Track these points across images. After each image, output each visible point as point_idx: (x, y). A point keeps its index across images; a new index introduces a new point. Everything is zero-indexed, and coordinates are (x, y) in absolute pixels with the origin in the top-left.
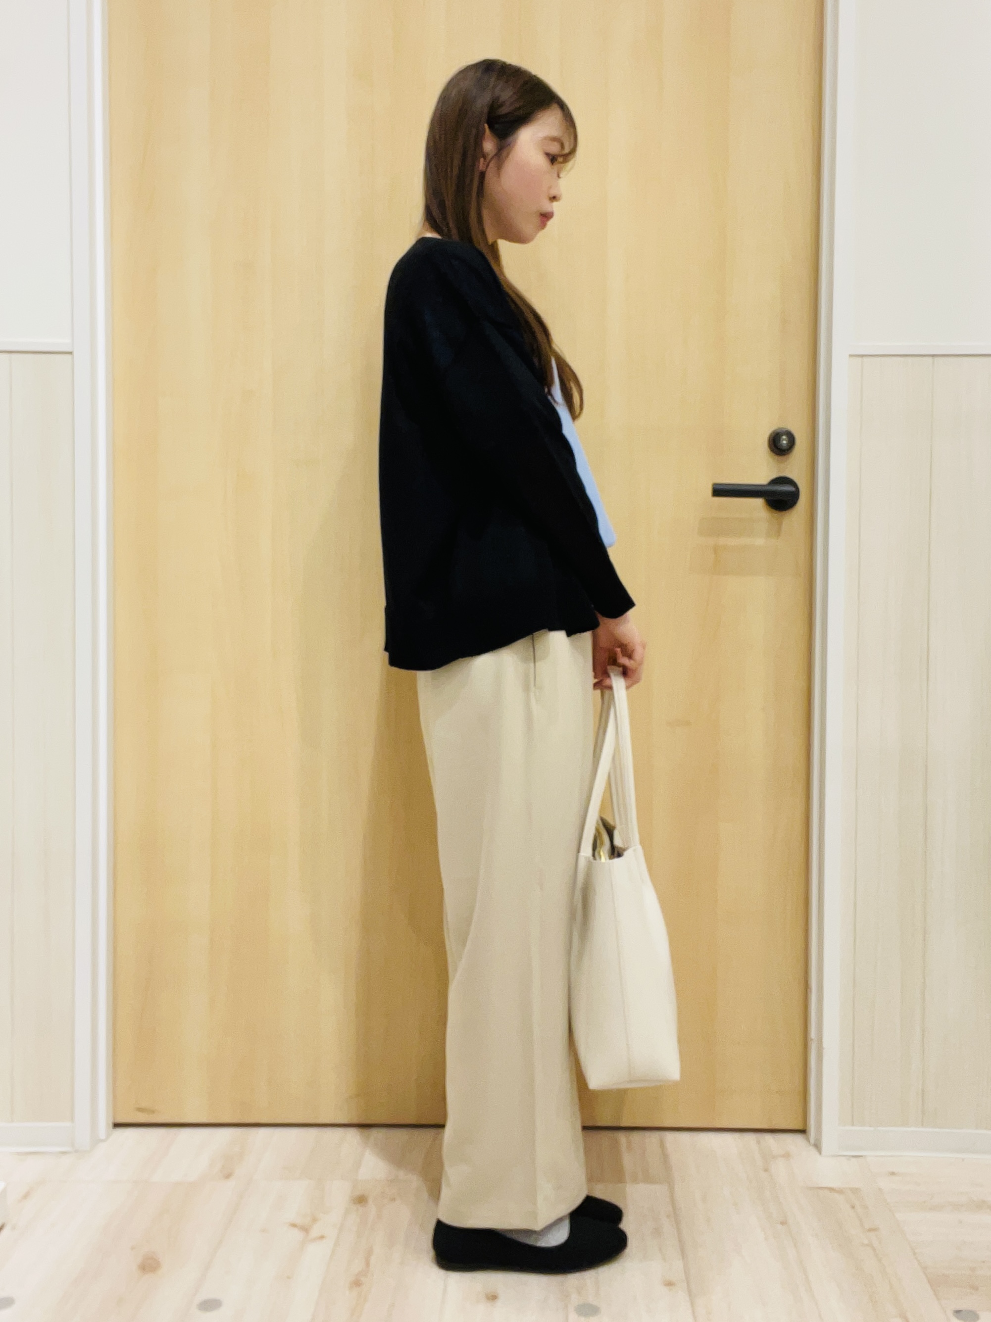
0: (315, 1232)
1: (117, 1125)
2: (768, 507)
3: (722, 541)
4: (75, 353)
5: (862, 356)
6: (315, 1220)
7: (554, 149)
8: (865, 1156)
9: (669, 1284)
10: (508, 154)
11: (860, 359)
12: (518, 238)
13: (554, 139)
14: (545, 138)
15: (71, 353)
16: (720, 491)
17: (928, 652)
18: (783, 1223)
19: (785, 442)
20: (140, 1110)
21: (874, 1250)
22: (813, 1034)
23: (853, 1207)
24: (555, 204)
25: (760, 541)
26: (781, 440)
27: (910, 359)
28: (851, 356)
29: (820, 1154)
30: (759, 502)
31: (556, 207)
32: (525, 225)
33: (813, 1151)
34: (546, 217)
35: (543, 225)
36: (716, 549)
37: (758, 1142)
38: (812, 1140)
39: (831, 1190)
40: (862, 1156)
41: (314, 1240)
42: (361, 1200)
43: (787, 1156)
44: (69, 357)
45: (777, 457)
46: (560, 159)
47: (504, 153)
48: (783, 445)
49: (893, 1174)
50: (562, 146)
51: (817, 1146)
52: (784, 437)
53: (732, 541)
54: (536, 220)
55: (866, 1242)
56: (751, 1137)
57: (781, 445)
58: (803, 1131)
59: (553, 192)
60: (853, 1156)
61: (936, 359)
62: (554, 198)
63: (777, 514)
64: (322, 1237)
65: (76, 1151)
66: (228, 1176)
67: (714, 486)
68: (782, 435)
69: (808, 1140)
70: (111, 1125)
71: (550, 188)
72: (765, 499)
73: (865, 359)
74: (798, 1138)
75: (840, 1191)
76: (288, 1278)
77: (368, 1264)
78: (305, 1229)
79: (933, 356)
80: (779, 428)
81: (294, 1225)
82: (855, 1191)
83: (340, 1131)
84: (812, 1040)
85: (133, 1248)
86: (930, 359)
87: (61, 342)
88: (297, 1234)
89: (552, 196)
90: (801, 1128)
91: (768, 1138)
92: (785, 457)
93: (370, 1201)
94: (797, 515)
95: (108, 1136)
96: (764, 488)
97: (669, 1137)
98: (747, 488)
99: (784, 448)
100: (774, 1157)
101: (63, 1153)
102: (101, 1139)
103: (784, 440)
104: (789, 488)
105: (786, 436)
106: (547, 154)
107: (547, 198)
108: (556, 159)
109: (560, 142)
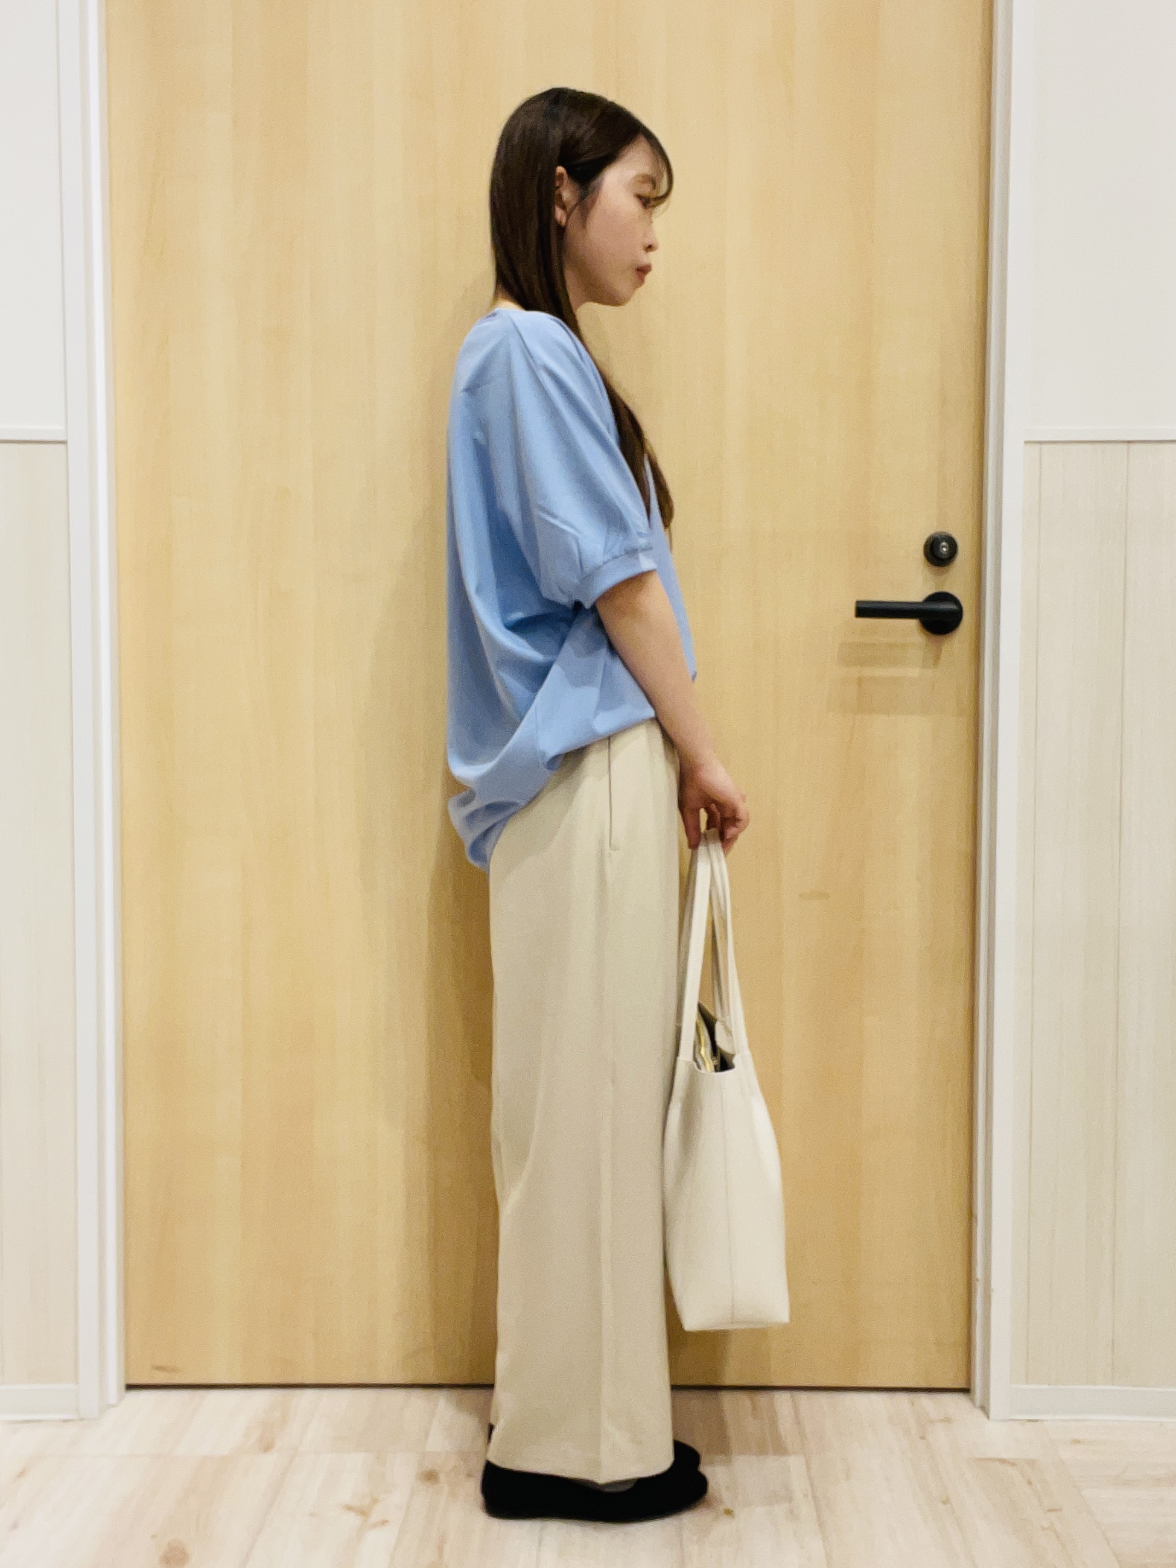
0: (374, 1518)
1: (130, 1387)
2: (925, 631)
3: (867, 672)
4: (69, 443)
5: (1041, 443)
6: (375, 1501)
7: (646, 189)
8: (1042, 1421)
10: (594, 202)
11: (1037, 446)
12: (612, 299)
13: (646, 179)
14: (636, 178)
15: (64, 442)
16: (865, 610)
18: (945, 1502)
19: (945, 549)
20: (159, 1368)
21: (1055, 1532)
22: (979, 1273)
23: (1030, 1483)
24: (651, 254)
25: (914, 672)
26: (948, 546)
27: (1108, 446)
28: (1026, 442)
29: (988, 1416)
30: (913, 624)
31: (652, 258)
32: (620, 284)
33: (979, 1412)
34: (642, 271)
35: (641, 281)
36: (860, 681)
37: (912, 1404)
38: (978, 1402)
39: (1003, 1461)
40: (1037, 1421)
41: (375, 1526)
42: (430, 1476)
43: (948, 1420)
44: (61, 447)
45: (935, 569)
46: (653, 203)
47: (588, 200)
48: (944, 553)
49: (1077, 1442)
50: (656, 187)
51: (985, 1409)
52: (944, 544)
53: (879, 672)
54: (631, 275)
55: (1046, 1524)
56: (903, 1398)
57: (941, 554)
58: (966, 1391)
59: (648, 242)
60: (1029, 1421)
61: (1132, 446)
62: (650, 248)
63: (935, 639)
64: (384, 1522)
65: (82, 1419)
66: (267, 1448)
67: (860, 605)
68: (942, 541)
69: (972, 1400)
70: (123, 1387)
71: (645, 235)
72: (920, 619)
73: (1045, 447)
74: (960, 1399)
75: (1013, 1464)
77: (441, 1553)
78: (363, 1512)
79: (1129, 442)
80: (939, 533)
81: (349, 1508)
82: (1032, 1463)
83: (399, 1395)
84: (977, 1280)
85: (153, 1537)
86: (1125, 446)
87: (52, 429)
88: (352, 1520)
89: (647, 245)
90: (963, 1385)
91: (924, 1399)
92: (947, 567)
93: (442, 1477)
94: (959, 641)
95: (121, 1399)
96: (919, 607)
97: (803, 1397)
98: (899, 606)
99: (944, 557)
100: (932, 1422)
101: (65, 1421)
102: (111, 1403)
103: (944, 547)
104: (950, 606)
105: (946, 541)
106: (639, 197)
107: (642, 248)
108: (648, 202)
109: (653, 182)
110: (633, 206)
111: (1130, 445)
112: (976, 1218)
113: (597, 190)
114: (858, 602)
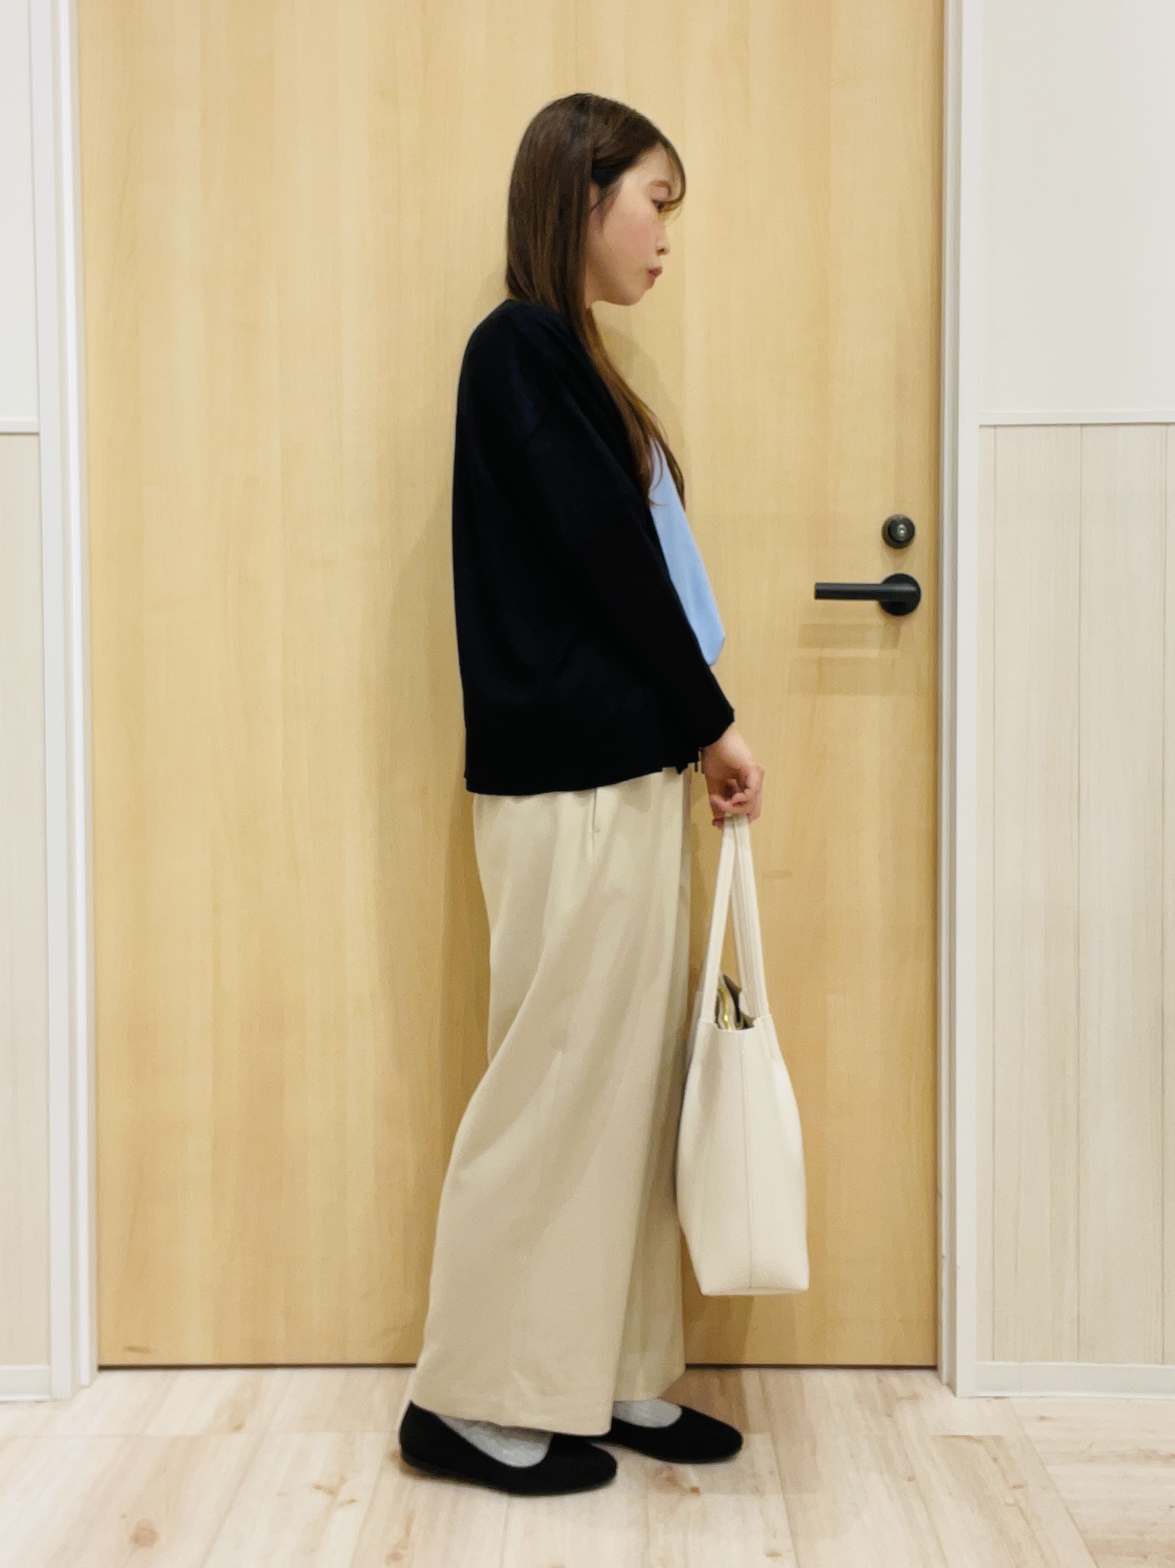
0: (344, 1495)
1: (102, 1368)
2: (883, 611)
3: (828, 653)
4: (42, 434)
5: (995, 426)
6: (343, 1480)
7: (661, 194)
8: (1008, 1398)
9: (773, 1554)
10: (612, 203)
11: (992, 430)
12: (624, 300)
13: (662, 184)
14: (652, 183)
15: (37, 434)
16: (824, 593)
17: (1079, 784)
18: (911, 1479)
19: (902, 532)
20: (131, 1349)
21: (1020, 1508)
22: (945, 1251)
23: (995, 1460)
24: (662, 257)
25: (873, 653)
26: (906, 529)
27: (1053, 429)
28: (981, 426)
29: (954, 1393)
30: (872, 605)
32: (629, 282)
33: (945, 1390)
34: (654, 273)
35: (651, 283)
36: (820, 662)
37: (880, 1381)
38: (945, 1379)
39: (968, 1438)
40: (1003, 1398)
41: (342, 1504)
43: (914, 1397)
44: (34, 438)
45: (892, 550)
46: (666, 207)
47: (607, 201)
48: (901, 536)
49: (1043, 1418)
50: (670, 192)
51: (952, 1386)
52: (902, 526)
53: (839, 654)
54: (644, 276)
55: (1010, 1500)
56: (871, 1375)
57: (898, 535)
58: (934, 1368)
59: (661, 245)
60: (996, 1398)
62: (662, 251)
63: (894, 619)
64: (353, 1501)
65: (55, 1400)
66: (238, 1428)
67: (819, 588)
68: (900, 523)
69: (940, 1378)
70: (96, 1368)
71: (658, 239)
72: (879, 601)
73: (999, 430)
74: (927, 1375)
75: (978, 1440)
76: (313, 1550)
77: (408, 1531)
78: (332, 1492)
79: (1082, 425)
80: (896, 516)
81: (318, 1487)
82: (997, 1439)
83: (373, 1373)
84: (943, 1257)
85: (123, 1516)
86: (1079, 429)
87: (24, 420)
88: (321, 1499)
89: (660, 248)
90: (931, 1363)
91: (893, 1379)
92: (905, 549)
94: (917, 621)
95: (92, 1381)
96: (880, 588)
97: (771, 1376)
98: (859, 588)
99: (901, 540)
100: (900, 1399)
101: (39, 1402)
102: (84, 1384)
103: (902, 529)
104: (908, 588)
105: (906, 525)
106: (654, 202)
107: (654, 251)
108: (662, 206)
109: (668, 186)
110: (648, 209)
111: (1084, 428)
112: (941, 1196)
113: (614, 194)
114: (818, 584)
